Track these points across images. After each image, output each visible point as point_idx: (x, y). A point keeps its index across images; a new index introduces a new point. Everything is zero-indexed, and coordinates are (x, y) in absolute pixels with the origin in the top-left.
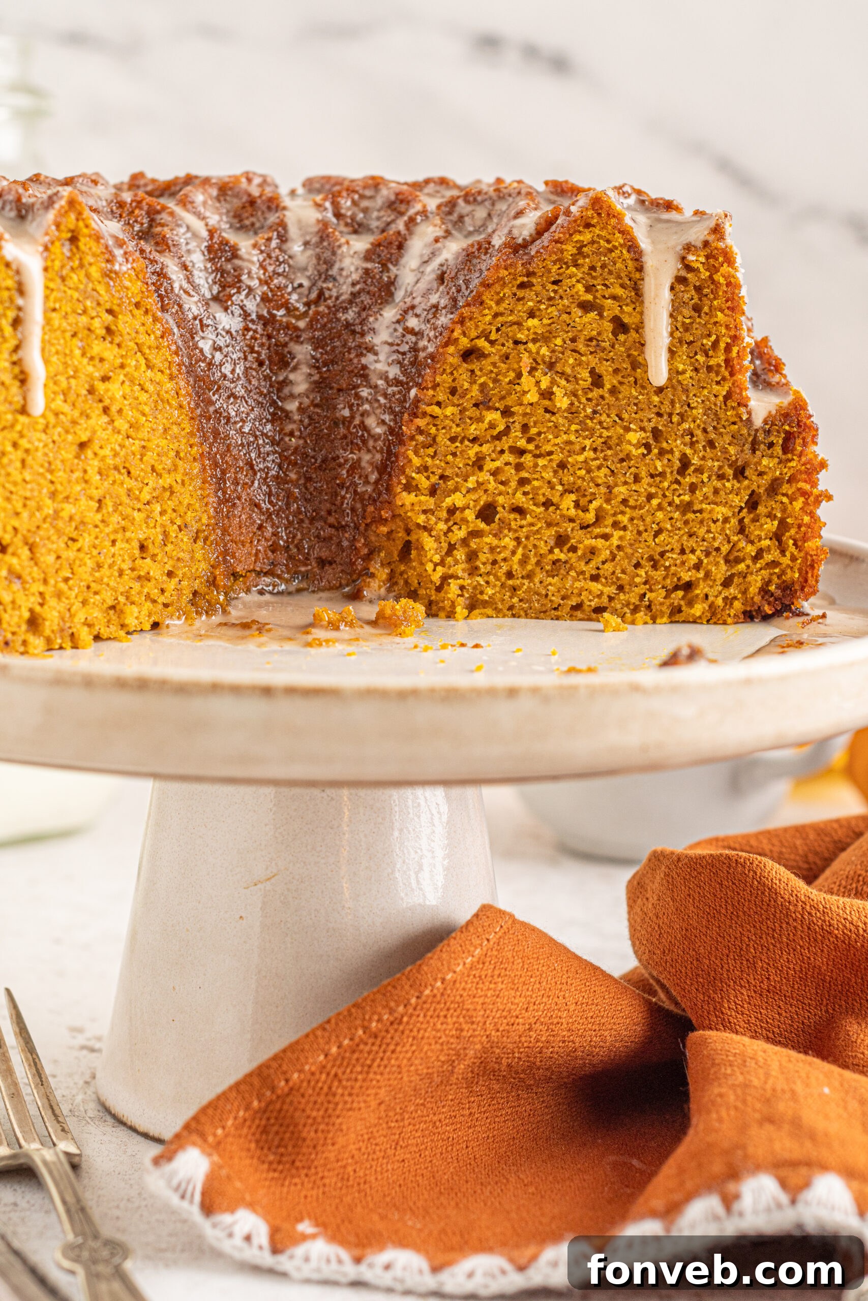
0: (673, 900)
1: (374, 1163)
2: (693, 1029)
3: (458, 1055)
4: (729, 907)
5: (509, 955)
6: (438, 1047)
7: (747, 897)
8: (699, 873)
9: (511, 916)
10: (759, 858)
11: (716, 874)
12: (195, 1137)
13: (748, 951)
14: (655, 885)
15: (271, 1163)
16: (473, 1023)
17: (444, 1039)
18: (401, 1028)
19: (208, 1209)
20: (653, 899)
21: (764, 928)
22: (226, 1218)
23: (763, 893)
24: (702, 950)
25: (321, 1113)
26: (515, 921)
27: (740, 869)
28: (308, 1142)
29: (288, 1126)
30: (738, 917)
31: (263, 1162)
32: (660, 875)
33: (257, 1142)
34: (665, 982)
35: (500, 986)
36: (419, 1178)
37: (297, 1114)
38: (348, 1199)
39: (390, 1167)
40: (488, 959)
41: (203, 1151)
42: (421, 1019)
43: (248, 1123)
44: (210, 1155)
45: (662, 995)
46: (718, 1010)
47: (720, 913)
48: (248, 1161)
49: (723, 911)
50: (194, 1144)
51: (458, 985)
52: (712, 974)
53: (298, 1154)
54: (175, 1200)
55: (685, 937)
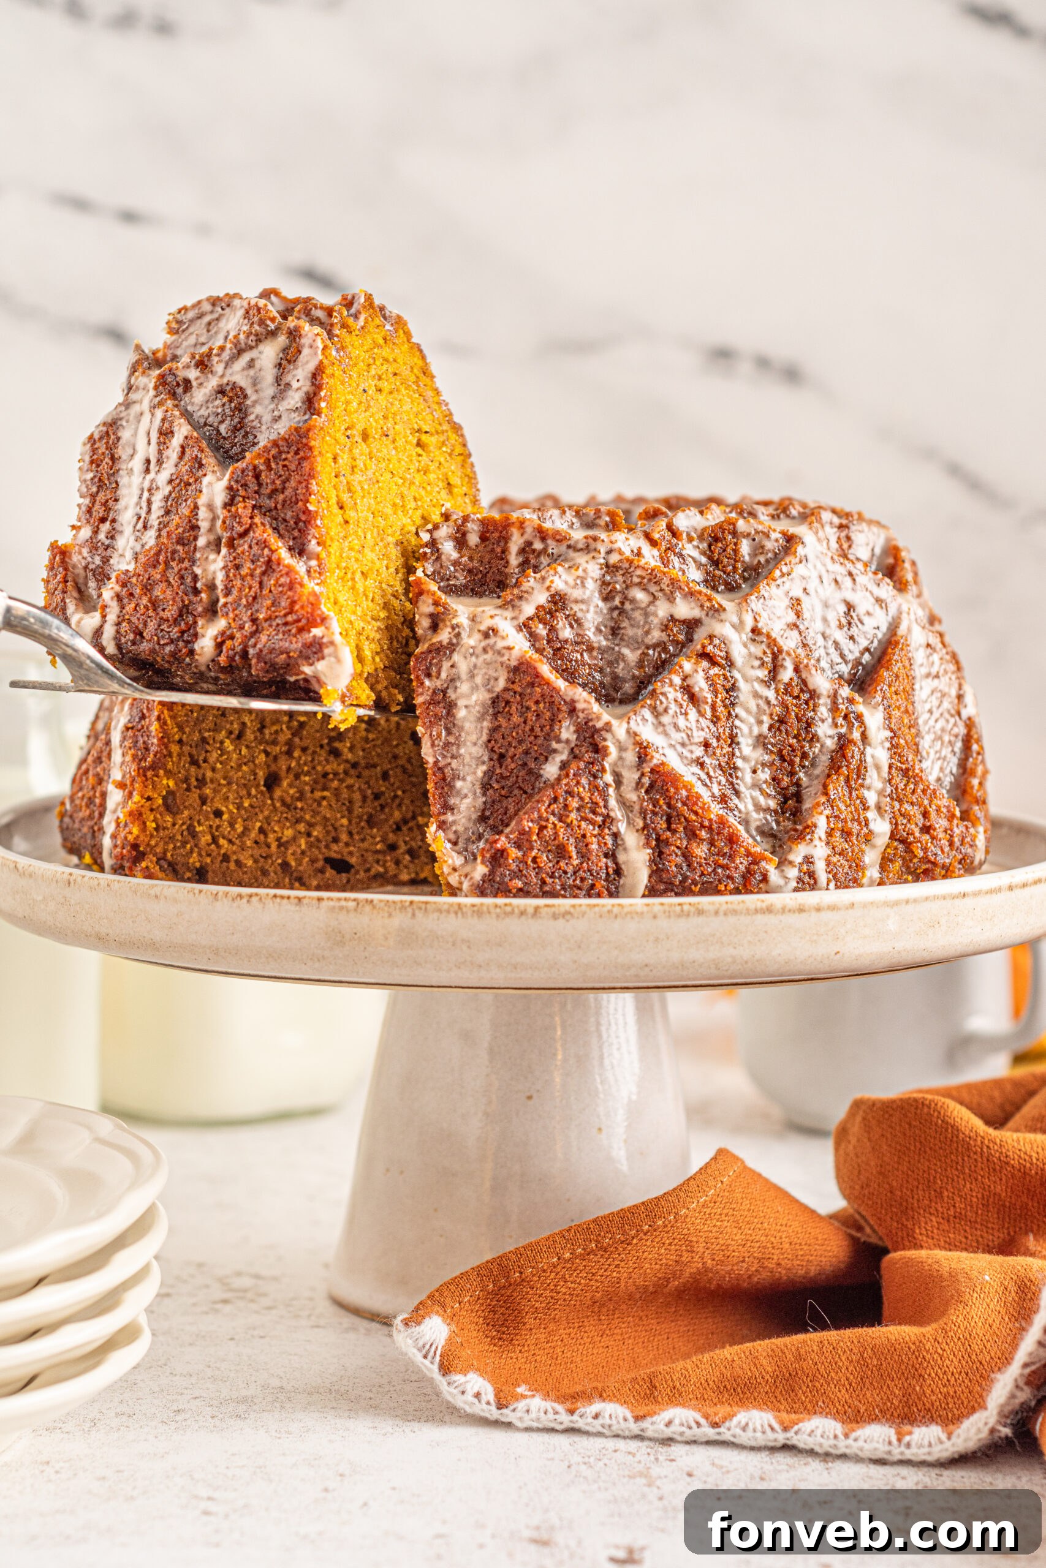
0: (869, 1139)
1: (581, 1347)
2: (885, 1251)
3: (674, 1275)
4: (918, 1144)
5: (739, 1196)
6: (658, 1267)
7: (933, 1134)
8: (891, 1115)
9: (743, 1162)
10: (943, 1100)
11: (905, 1116)
12: (437, 1308)
13: (935, 1183)
14: (855, 1129)
15: (493, 1338)
16: (693, 1252)
17: (664, 1261)
18: (629, 1248)
19: (445, 1369)
20: (853, 1140)
21: (948, 1161)
22: (458, 1378)
23: (946, 1130)
24: (894, 1184)
25: (543, 1305)
26: (745, 1168)
27: (926, 1110)
28: (528, 1326)
29: (514, 1311)
30: (925, 1152)
31: (487, 1337)
32: (859, 1119)
33: (485, 1318)
34: (864, 1213)
35: (726, 1223)
36: (620, 1362)
37: (524, 1302)
38: (557, 1374)
39: (595, 1352)
40: (720, 1199)
41: (444, 1321)
42: (648, 1243)
43: (481, 1301)
44: (449, 1325)
45: (868, 1230)
46: (911, 1235)
47: (909, 1149)
48: (475, 1334)
49: (912, 1148)
50: (437, 1313)
51: (688, 1220)
52: (904, 1204)
53: (517, 1334)
54: (418, 1357)
55: (880, 1173)
